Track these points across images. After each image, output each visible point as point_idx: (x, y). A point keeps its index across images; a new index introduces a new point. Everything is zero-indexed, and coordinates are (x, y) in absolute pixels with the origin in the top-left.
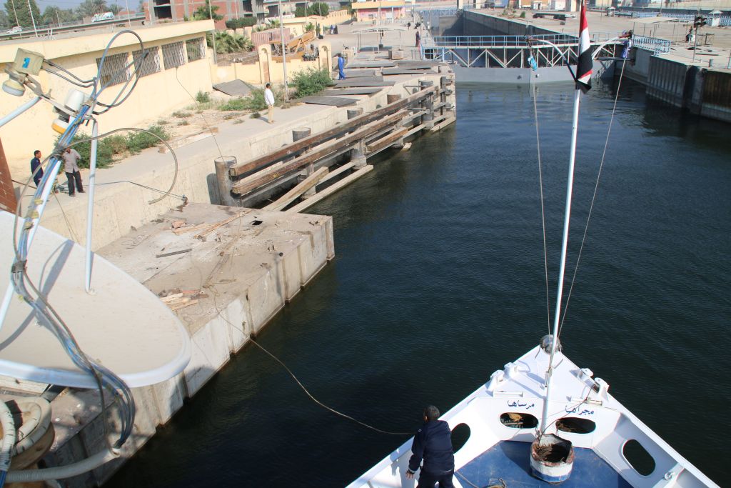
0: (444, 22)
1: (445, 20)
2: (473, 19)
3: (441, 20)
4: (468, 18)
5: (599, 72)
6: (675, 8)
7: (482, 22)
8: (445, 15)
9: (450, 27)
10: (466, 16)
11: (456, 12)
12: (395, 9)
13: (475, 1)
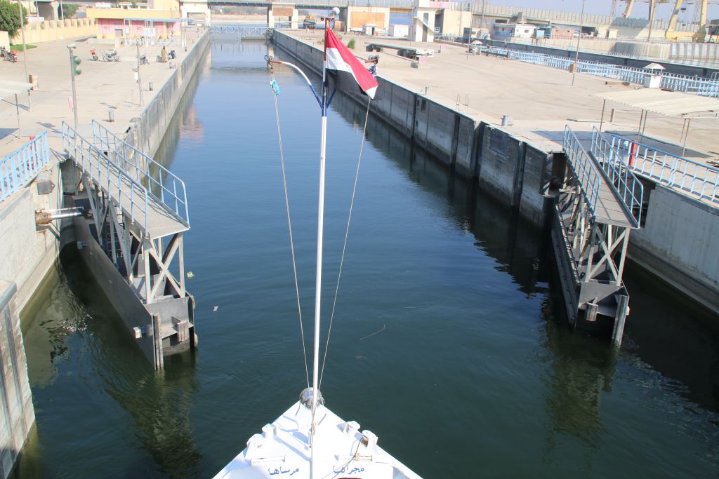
2: (283, 44)
7: (293, 50)
8: (249, 34)
10: (276, 37)
11: (265, 32)
12: (157, 23)
13: (290, 19)
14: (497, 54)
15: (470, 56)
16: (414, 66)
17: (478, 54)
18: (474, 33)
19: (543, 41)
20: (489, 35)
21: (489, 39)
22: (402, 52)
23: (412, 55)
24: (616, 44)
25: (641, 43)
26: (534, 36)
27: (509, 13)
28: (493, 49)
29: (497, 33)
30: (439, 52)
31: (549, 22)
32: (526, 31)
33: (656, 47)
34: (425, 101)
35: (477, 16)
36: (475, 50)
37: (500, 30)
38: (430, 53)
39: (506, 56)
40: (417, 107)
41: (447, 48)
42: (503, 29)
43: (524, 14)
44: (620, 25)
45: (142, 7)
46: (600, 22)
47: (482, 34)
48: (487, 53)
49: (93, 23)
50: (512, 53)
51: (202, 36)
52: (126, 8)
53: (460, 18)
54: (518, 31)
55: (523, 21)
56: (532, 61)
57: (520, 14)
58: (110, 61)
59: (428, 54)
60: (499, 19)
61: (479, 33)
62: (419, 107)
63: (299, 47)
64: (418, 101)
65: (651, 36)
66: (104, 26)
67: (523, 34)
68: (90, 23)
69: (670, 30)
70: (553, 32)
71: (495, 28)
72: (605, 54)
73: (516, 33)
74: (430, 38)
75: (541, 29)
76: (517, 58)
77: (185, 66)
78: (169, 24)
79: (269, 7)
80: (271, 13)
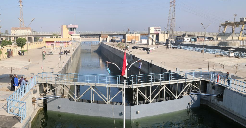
0: (93, 48)
1: (94, 47)
2: (105, 47)
3: (92, 47)
4: (103, 46)
5: (189, 104)
6: (194, 44)
7: (108, 49)
8: (93, 45)
9: (96, 50)
10: (102, 45)
11: (99, 43)
12: (64, 42)
13: (107, 39)
14: (177, 48)
15: (168, 49)
16: (148, 53)
17: (170, 48)
18: (169, 41)
19: (194, 42)
20: (175, 41)
21: (174, 42)
22: (144, 49)
23: (147, 49)
24: (220, 42)
25: (229, 41)
26: (191, 41)
27: (181, 33)
28: (176, 46)
29: (177, 41)
30: (157, 48)
31: (196, 36)
32: (188, 39)
33: (235, 42)
34: (151, 64)
35: (171, 35)
36: (170, 47)
37: (179, 40)
38: (154, 48)
39: (180, 48)
40: (149, 67)
41: (160, 46)
42: (180, 39)
43: (187, 34)
44: (222, 36)
45: (60, 37)
46: (214, 35)
47: (172, 41)
48: (174, 48)
49: (44, 43)
50: (182, 47)
51: (78, 45)
52: (55, 38)
53: (164, 36)
54: (185, 39)
55: (187, 36)
56: (189, 50)
57: (186, 34)
58: (50, 54)
59: (153, 49)
60: (178, 36)
61: (171, 41)
62: (150, 67)
63: (110, 48)
64: (149, 65)
65: (233, 39)
66: (48, 43)
67: (186, 40)
68: (43, 43)
69: (240, 36)
70: (197, 39)
71: (177, 39)
72: (216, 46)
73: (184, 40)
74: (154, 43)
75: (193, 38)
76: (184, 49)
77: (73, 55)
78: (68, 42)
79: (100, 35)
80: (100, 37)
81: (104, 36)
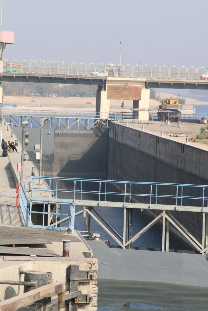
0: (64, 145)
1: (68, 140)
3: (59, 139)
9: (79, 158)
13: (136, 104)
79: (101, 84)
80: (104, 94)
81: (124, 89)
